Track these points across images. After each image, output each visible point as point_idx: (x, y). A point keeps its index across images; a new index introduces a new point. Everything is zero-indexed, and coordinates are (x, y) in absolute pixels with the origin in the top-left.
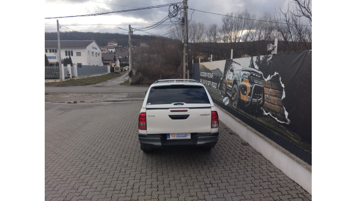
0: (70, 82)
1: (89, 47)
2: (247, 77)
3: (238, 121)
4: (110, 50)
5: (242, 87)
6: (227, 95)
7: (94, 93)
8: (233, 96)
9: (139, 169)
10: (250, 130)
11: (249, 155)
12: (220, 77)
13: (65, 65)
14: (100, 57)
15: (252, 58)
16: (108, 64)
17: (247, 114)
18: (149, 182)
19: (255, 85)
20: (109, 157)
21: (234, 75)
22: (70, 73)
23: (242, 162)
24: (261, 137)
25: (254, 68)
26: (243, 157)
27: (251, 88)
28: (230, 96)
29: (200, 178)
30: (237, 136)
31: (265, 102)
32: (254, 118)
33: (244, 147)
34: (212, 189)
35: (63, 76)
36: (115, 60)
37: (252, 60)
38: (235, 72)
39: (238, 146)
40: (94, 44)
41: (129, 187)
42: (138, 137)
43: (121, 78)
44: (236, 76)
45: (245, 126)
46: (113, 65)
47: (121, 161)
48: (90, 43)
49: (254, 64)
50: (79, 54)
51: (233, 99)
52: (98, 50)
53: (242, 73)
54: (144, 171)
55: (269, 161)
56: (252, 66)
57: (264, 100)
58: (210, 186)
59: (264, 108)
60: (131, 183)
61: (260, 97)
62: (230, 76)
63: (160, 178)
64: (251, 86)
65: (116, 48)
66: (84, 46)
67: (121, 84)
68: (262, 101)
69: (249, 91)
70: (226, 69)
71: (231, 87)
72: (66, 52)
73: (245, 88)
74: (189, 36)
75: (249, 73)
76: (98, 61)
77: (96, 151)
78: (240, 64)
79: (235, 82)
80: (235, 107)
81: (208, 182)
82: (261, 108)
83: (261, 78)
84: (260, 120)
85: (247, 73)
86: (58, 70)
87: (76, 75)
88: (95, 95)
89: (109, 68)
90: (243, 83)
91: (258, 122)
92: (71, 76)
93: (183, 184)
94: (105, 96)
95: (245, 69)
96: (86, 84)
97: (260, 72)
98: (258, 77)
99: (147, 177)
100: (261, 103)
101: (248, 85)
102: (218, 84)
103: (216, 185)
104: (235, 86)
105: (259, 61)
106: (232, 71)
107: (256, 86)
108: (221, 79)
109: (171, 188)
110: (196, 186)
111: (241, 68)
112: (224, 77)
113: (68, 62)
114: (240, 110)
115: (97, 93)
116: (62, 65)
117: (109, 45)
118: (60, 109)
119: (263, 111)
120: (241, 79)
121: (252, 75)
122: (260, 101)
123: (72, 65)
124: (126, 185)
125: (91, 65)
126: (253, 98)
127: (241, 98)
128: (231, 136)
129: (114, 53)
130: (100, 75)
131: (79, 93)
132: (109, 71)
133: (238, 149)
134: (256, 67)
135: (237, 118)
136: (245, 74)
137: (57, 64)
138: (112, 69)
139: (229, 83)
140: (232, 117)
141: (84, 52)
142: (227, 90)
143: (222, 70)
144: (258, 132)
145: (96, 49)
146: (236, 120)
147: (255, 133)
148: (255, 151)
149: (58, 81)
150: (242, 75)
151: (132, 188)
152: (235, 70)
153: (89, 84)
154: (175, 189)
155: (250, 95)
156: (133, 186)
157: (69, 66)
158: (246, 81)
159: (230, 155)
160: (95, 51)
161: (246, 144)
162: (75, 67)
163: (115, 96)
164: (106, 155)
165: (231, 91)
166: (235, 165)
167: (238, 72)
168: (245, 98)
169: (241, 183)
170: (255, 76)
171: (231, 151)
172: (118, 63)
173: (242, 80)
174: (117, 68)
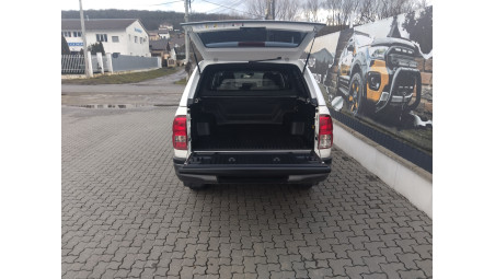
0: (102, 79)
1: (130, 29)
2: (382, 56)
3: (359, 138)
4: (163, 36)
5: (372, 76)
6: (339, 93)
7: (131, 94)
8: (351, 93)
9: (176, 222)
10: (384, 153)
11: (385, 199)
12: (329, 63)
13: (94, 53)
14: (147, 45)
15: (396, 18)
16: (159, 55)
17: (379, 125)
18: (190, 252)
19: (399, 69)
20: (128, 196)
21: (354, 56)
22: (102, 66)
23: (373, 213)
24: (408, 167)
25: (399, 37)
26: (373, 204)
27: (391, 77)
28: (346, 93)
29: (292, 247)
30: (356, 162)
31: (422, 101)
32: (394, 131)
33: (373, 183)
34: (316, 272)
35: (91, 70)
36: (169, 49)
37: (395, 23)
38: (357, 50)
39: (361, 180)
40: (137, 24)
41: (150, 263)
42: (172, 163)
43: (176, 75)
44: (358, 57)
45: (374, 146)
46: (166, 56)
47: (147, 206)
48: (131, 23)
49: (400, 28)
50: (115, 39)
51: (351, 99)
52: (144, 34)
53: (372, 50)
54: (185, 227)
55: (423, 212)
56: (395, 33)
57: (419, 97)
58: (313, 265)
59: (418, 112)
60: (155, 255)
61: (410, 91)
62: (347, 60)
63: (214, 244)
64: (391, 72)
65: (170, 32)
66: (122, 27)
67: (175, 83)
68: (414, 99)
69: (384, 82)
70: (340, 48)
71: (348, 78)
72: (98, 36)
73: (377, 77)
74: (276, 11)
75: (387, 48)
76: (143, 50)
77: (108, 185)
78: (368, 35)
79: (357, 68)
80: (355, 113)
81: (309, 257)
82: (412, 113)
83: (416, 54)
84: (407, 135)
85: (381, 48)
86: (83, 61)
87: (111, 68)
88: (132, 97)
89: (159, 60)
90: (374, 69)
91: (403, 139)
92: (103, 70)
93: (258, 260)
94: (147, 98)
95: (377, 42)
96: (125, 82)
97: (412, 44)
98: (407, 54)
99: (189, 240)
100: (411, 103)
101: (384, 71)
102: (323, 77)
103: (325, 264)
104: (357, 75)
105: (412, 20)
106: (352, 49)
107: (401, 72)
108: (330, 66)
109: (233, 269)
110: (285, 265)
111: (369, 41)
112: (336, 62)
113: (97, 49)
114: (364, 118)
115: (137, 94)
116: (89, 53)
117: (162, 28)
118: (76, 116)
119: (414, 119)
120: (368, 63)
121: (393, 51)
122: (409, 100)
123: (103, 54)
124: (144, 257)
125: (134, 55)
126: (395, 93)
127: (369, 96)
128: (346, 163)
129: (169, 40)
130: (146, 70)
131: (111, 93)
132: (160, 66)
133: (361, 187)
134: (404, 34)
135: (357, 133)
136: (378, 52)
137: (82, 52)
138: (165, 63)
139: (344, 72)
140: (349, 131)
141: (122, 36)
142: (341, 83)
143: (333, 51)
144: (401, 158)
145: (140, 31)
146: (355, 135)
147: (396, 160)
148: (394, 191)
149: (83, 76)
150: (370, 54)
151: (155, 266)
152: (357, 47)
153: (129, 82)
154: (240, 270)
155: (387, 89)
156: (159, 259)
157: (99, 55)
158: (380, 65)
159: (348, 198)
160: (139, 35)
161: (373, 178)
162: (109, 57)
163: (162, 97)
164: (123, 193)
165: (347, 85)
166: (359, 219)
167: (364, 50)
168: (377, 96)
169: (377, 260)
170: (401, 53)
171: (349, 191)
172: (173, 54)
173: (372, 63)
174: (172, 62)
